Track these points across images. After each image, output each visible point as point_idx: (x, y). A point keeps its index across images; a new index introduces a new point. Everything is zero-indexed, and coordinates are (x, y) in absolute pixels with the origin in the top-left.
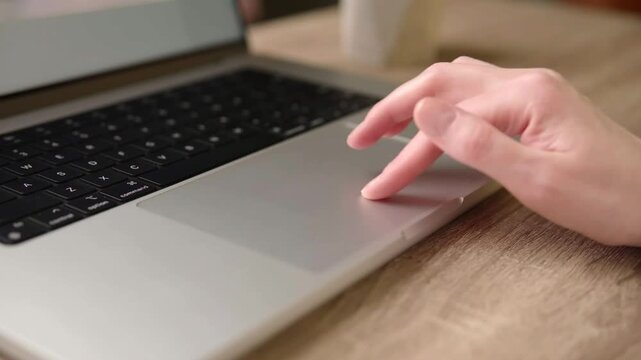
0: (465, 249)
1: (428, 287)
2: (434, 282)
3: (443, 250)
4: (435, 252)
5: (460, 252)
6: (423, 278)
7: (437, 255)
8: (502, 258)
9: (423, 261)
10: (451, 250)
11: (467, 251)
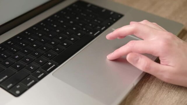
0: (151, 83)
1: (142, 102)
2: (143, 99)
3: (145, 84)
4: (143, 85)
5: (150, 85)
6: (140, 98)
7: (143, 86)
8: (162, 87)
9: (139, 90)
10: (147, 84)
11: (152, 84)
